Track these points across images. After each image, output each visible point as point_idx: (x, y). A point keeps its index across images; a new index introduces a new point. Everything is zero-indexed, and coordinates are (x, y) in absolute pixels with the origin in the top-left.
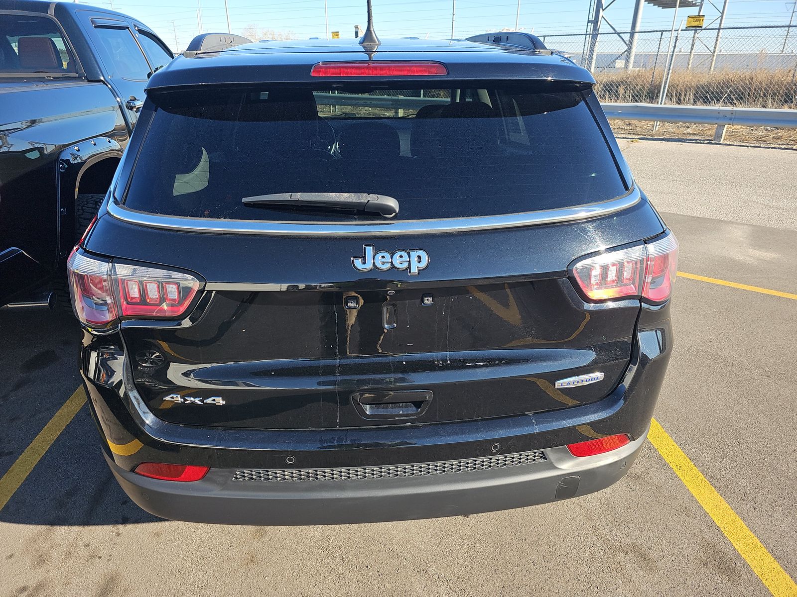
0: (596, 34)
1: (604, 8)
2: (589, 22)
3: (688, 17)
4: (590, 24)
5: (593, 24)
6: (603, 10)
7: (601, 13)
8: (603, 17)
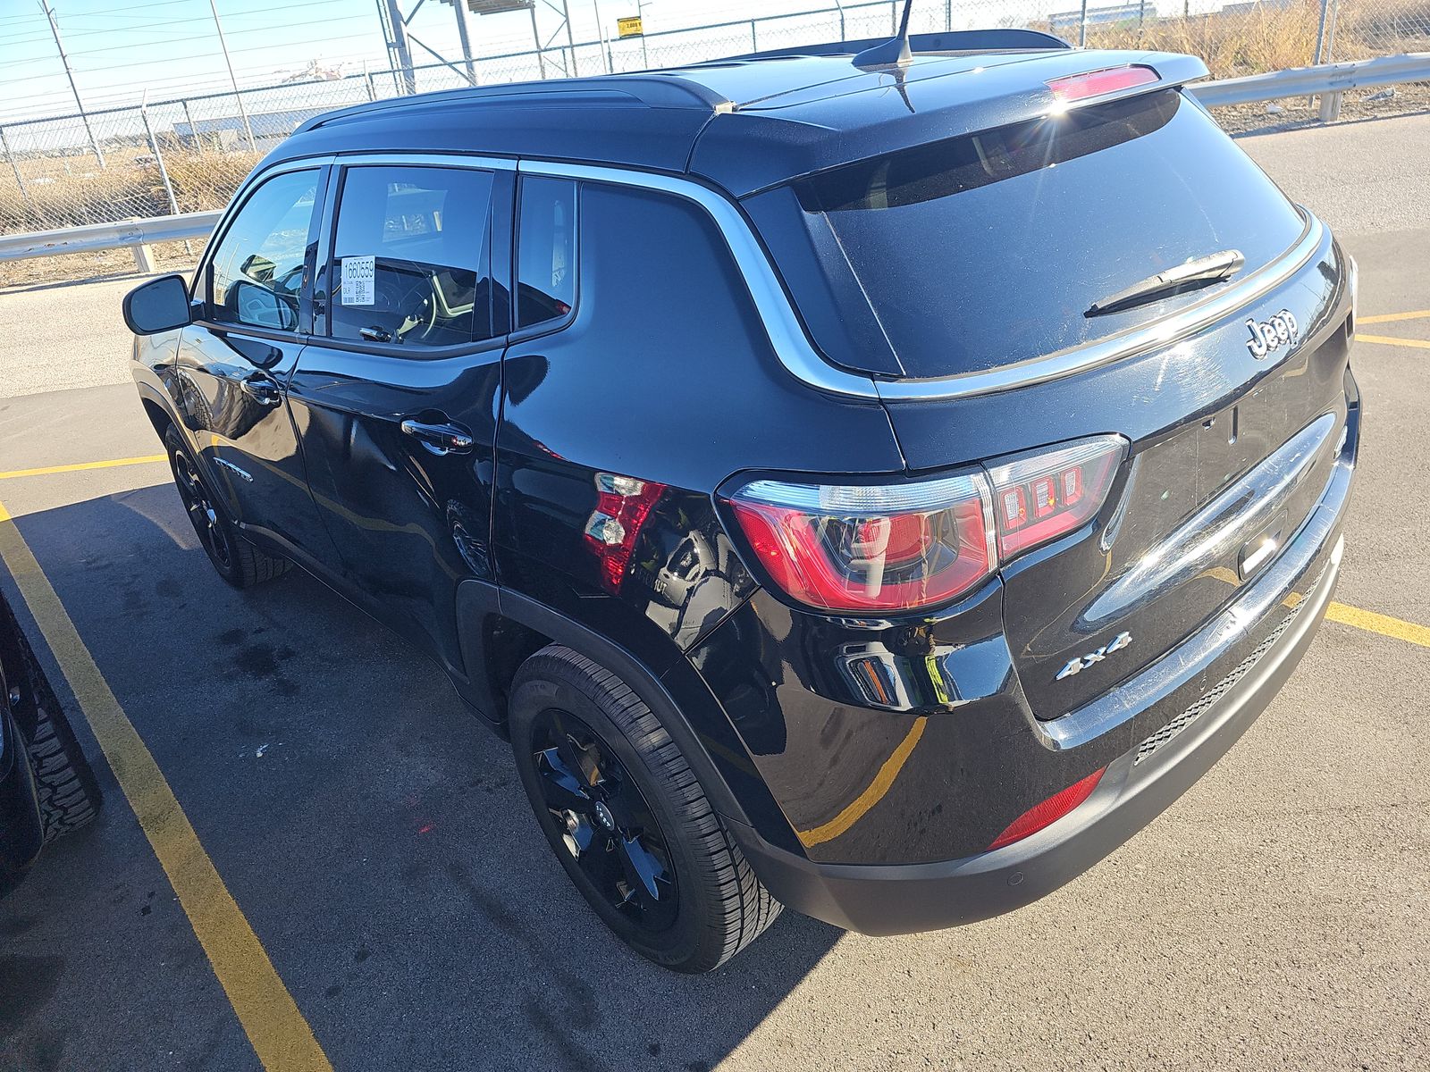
0: (409, 70)
1: (405, 21)
2: (389, 46)
3: (618, 20)
4: (391, 49)
5: (396, 50)
6: (406, 24)
7: (405, 30)
8: (408, 35)
